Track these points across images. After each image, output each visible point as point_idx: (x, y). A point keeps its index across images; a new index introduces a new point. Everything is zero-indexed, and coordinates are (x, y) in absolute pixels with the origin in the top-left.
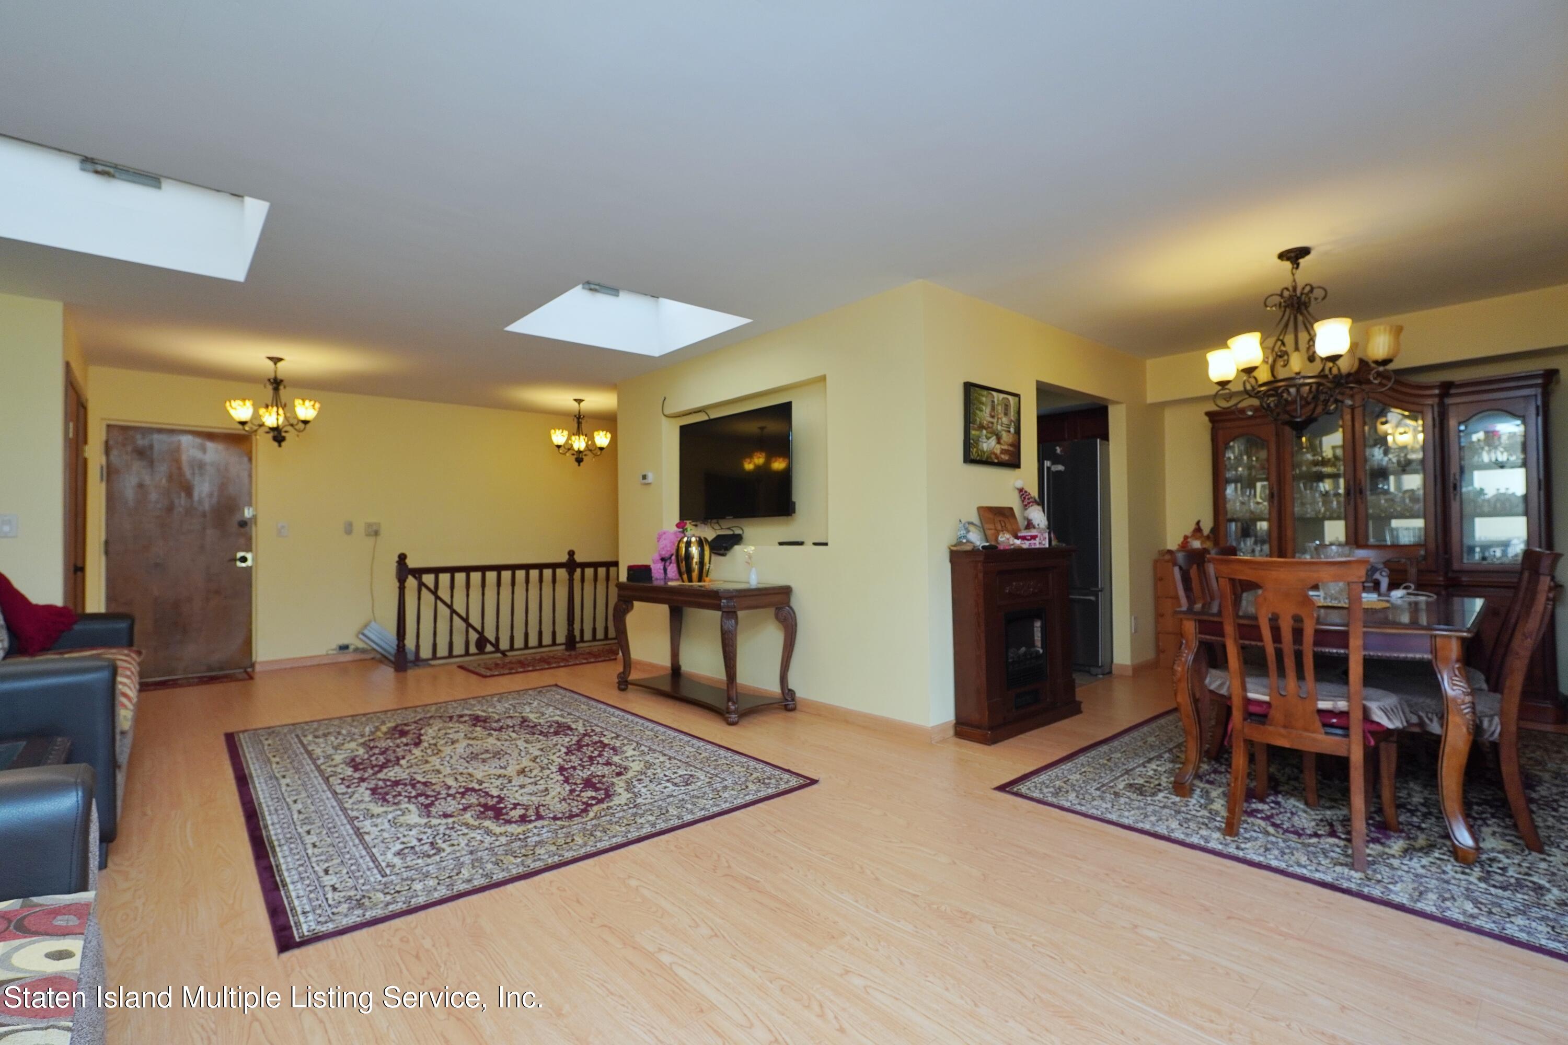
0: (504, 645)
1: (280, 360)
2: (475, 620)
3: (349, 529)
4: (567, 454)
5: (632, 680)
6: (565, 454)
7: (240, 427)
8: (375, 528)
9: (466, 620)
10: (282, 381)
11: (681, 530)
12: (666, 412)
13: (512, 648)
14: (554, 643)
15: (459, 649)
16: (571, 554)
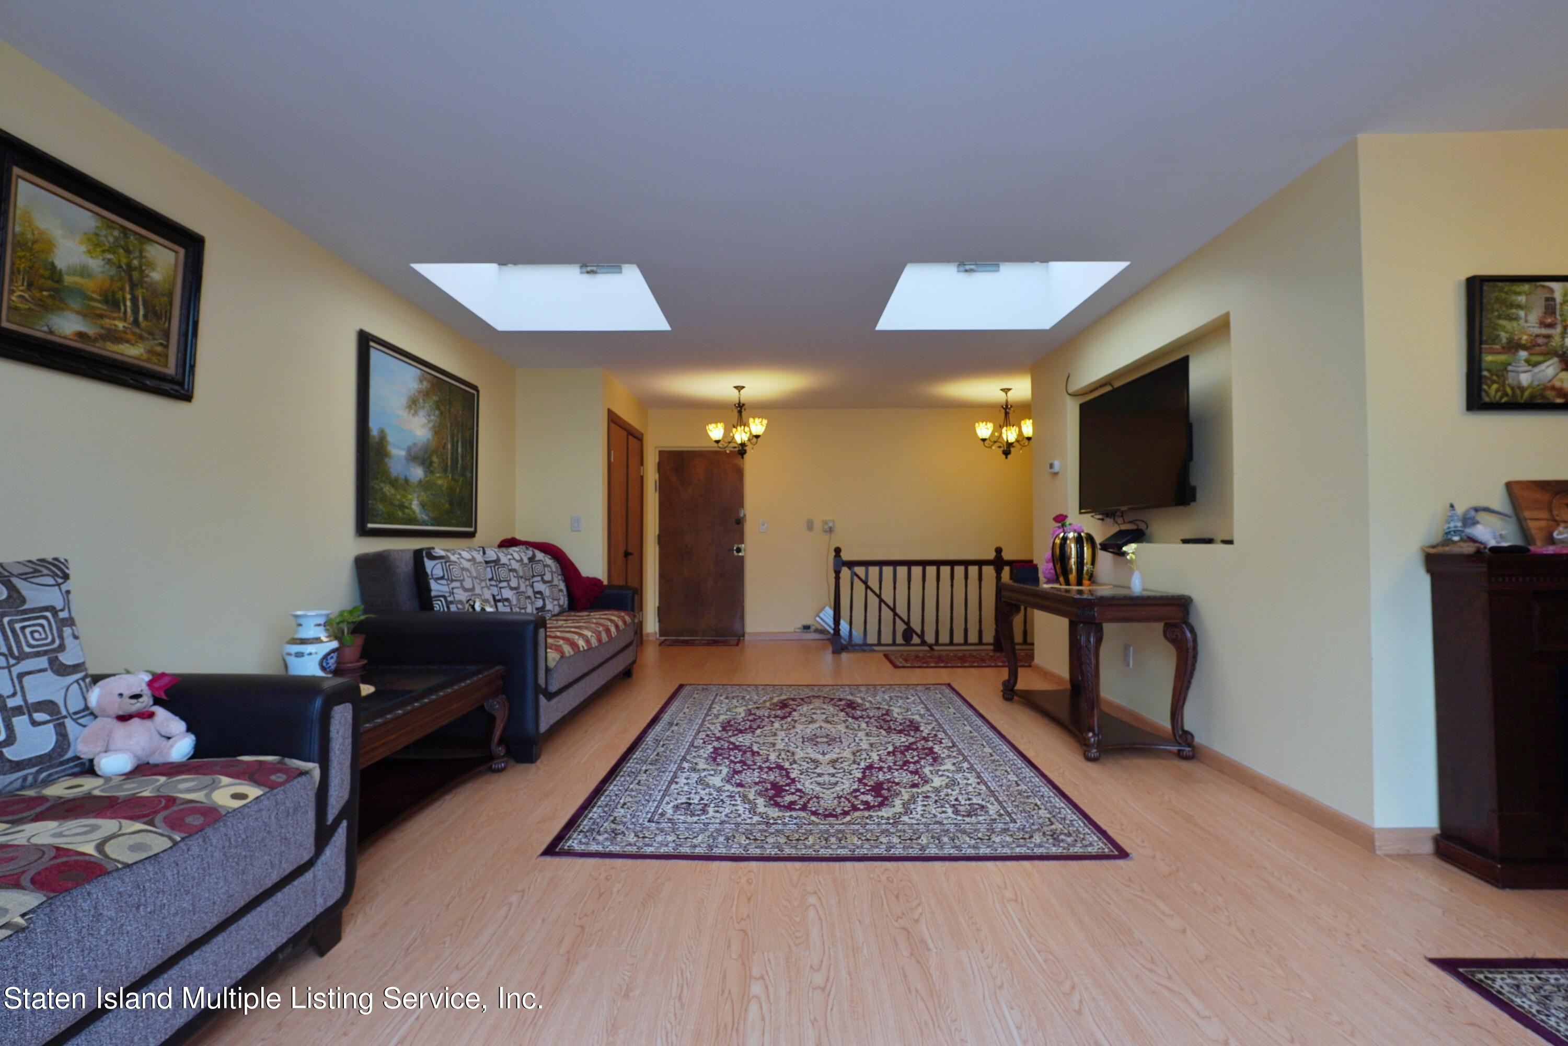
0: (930, 638)
1: (743, 387)
2: (901, 610)
3: (810, 526)
4: (993, 448)
5: (1020, 691)
6: (990, 447)
7: (716, 445)
8: (831, 524)
9: (893, 610)
10: (744, 405)
11: (1060, 524)
12: (1070, 391)
13: (937, 642)
14: (980, 642)
15: (887, 638)
16: (999, 551)
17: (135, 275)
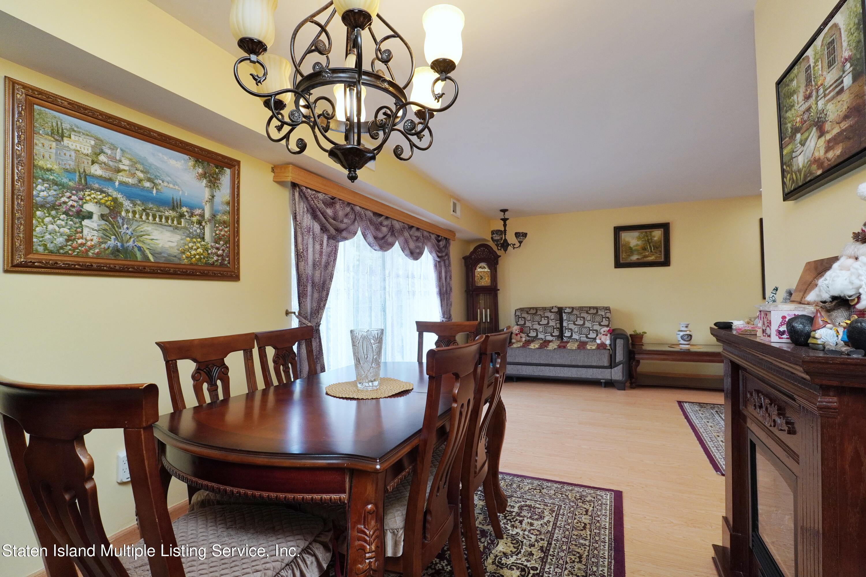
17: (650, 241)
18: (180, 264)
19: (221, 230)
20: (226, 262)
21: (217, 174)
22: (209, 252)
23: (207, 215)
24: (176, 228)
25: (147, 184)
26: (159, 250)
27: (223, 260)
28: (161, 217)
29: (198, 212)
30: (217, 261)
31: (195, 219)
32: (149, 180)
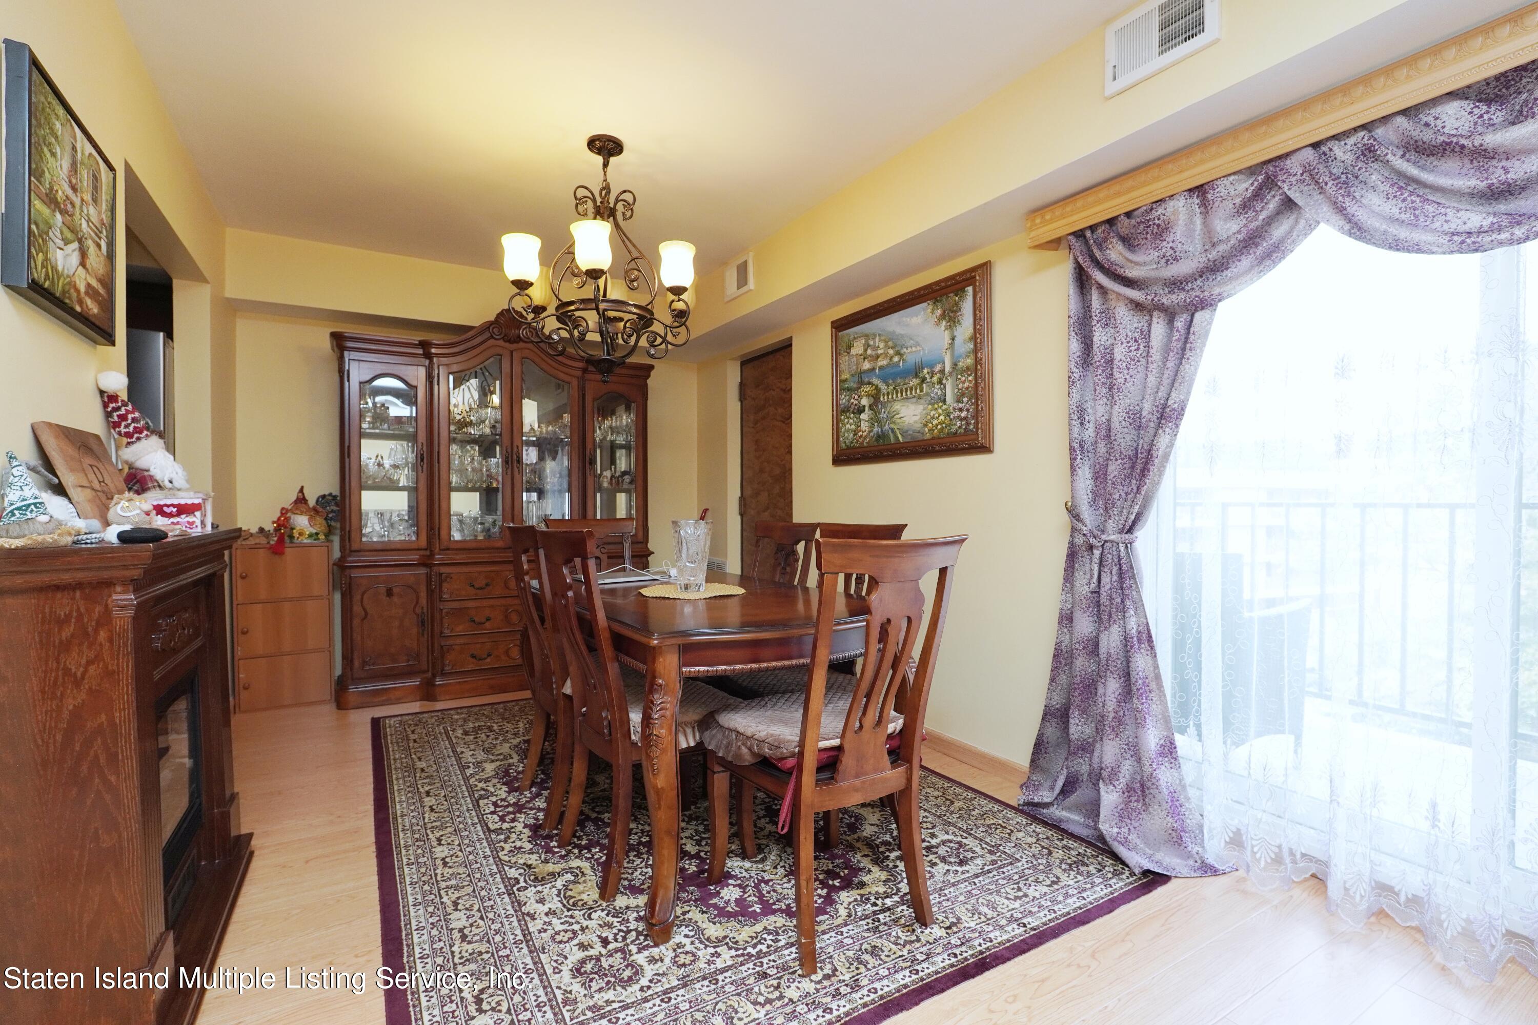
18: (924, 440)
19: (964, 382)
20: (972, 427)
21: (957, 304)
22: (952, 417)
23: (948, 369)
24: (919, 397)
25: (896, 359)
26: (906, 428)
27: (968, 424)
28: (906, 390)
29: (938, 368)
30: (960, 427)
31: (935, 379)
32: (898, 353)
